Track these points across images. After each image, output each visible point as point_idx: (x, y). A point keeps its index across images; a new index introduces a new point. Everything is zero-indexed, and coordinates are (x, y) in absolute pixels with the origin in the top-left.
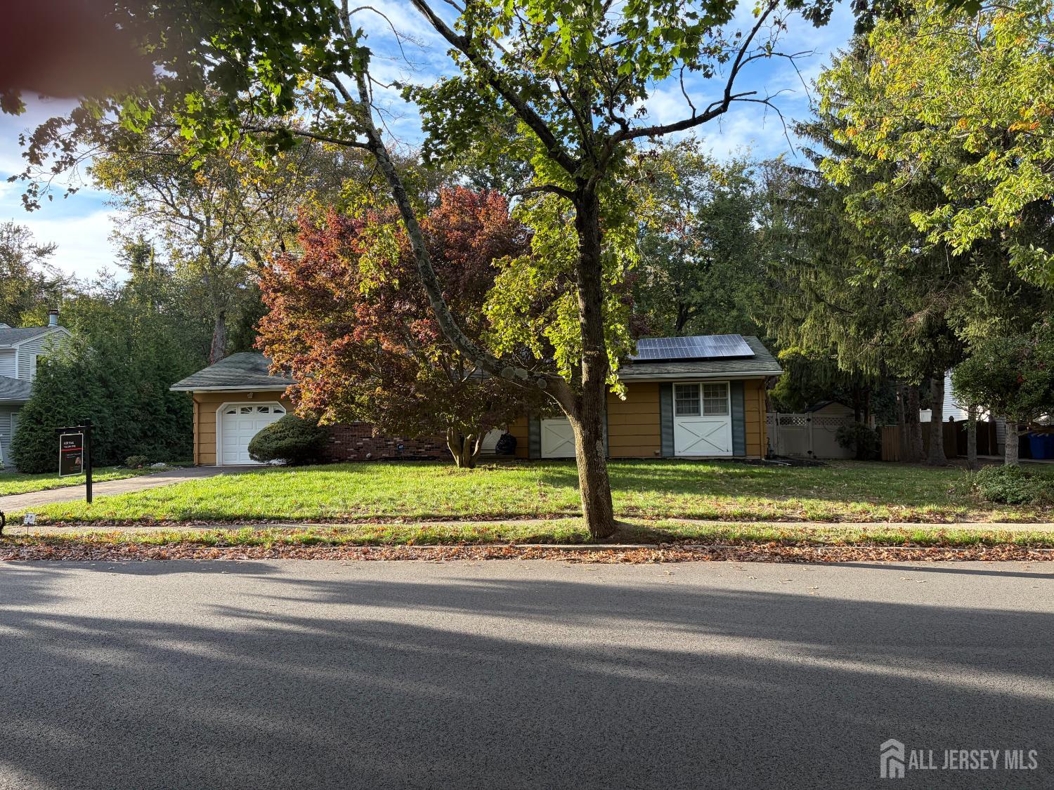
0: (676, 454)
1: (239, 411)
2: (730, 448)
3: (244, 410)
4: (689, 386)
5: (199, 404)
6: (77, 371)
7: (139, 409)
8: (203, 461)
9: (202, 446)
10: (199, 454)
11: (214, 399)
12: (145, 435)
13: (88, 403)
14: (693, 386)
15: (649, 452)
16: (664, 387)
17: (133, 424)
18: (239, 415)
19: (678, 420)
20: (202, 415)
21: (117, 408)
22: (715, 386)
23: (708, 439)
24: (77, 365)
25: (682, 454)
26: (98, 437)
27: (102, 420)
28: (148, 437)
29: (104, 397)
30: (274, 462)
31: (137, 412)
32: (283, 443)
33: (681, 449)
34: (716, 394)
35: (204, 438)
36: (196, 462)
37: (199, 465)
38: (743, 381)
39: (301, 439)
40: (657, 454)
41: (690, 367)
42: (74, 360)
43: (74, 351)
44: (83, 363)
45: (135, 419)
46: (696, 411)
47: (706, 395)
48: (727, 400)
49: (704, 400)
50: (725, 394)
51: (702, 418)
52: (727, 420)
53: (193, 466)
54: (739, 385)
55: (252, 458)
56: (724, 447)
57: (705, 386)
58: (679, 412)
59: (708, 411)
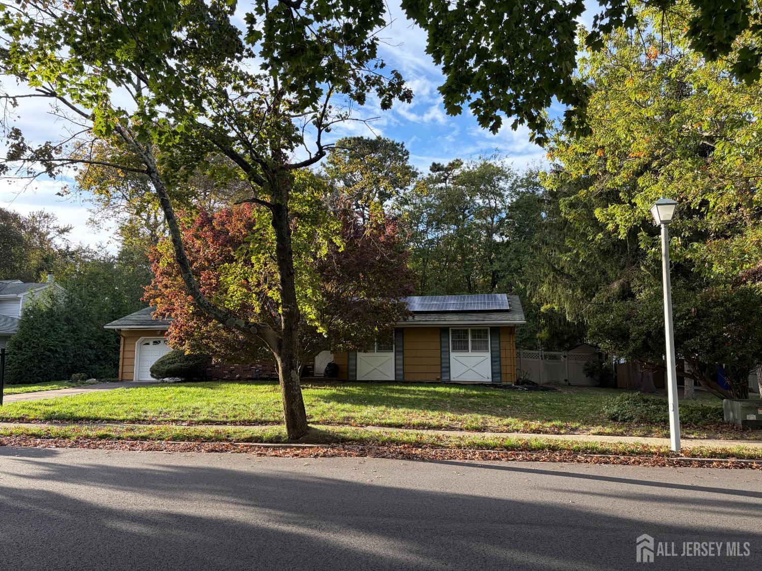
0: (452, 379)
1: (151, 343)
2: (490, 376)
3: (156, 343)
4: (461, 330)
5: (125, 338)
6: (51, 313)
7: (95, 340)
8: (125, 377)
9: (124, 368)
10: (122, 373)
11: (135, 334)
12: (99, 359)
13: (55, 335)
14: (464, 330)
15: (433, 378)
16: (443, 331)
17: (89, 351)
18: (151, 346)
19: (453, 355)
20: (126, 346)
21: (78, 339)
22: (480, 331)
23: (474, 369)
24: (51, 310)
25: (456, 380)
26: (61, 359)
27: (65, 348)
28: (101, 360)
29: (68, 331)
30: (166, 379)
31: (93, 342)
32: (172, 366)
33: (455, 376)
34: (480, 337)
35: (127, 362)
36: (120, 378)
37: (122, 380)
38: (499, 328)
39: (186, 363)
40: (438, 379)
41: (461, 317)
42: (48, 305)
43: (49, 300)
44: (55, 308)
45: (91, 347)
46: (465, 349)
47: (473, 337)
48: (488, 341)
49: (472, 341)
50: (487, 337)
51: (470, 354)
52: (488, 355)
53: (118, 381)
54: (496, 330)
55: (152, 376)
56: (485, 375)
57: (472, 331)
58: (454, 349)
59: (474, 349)
